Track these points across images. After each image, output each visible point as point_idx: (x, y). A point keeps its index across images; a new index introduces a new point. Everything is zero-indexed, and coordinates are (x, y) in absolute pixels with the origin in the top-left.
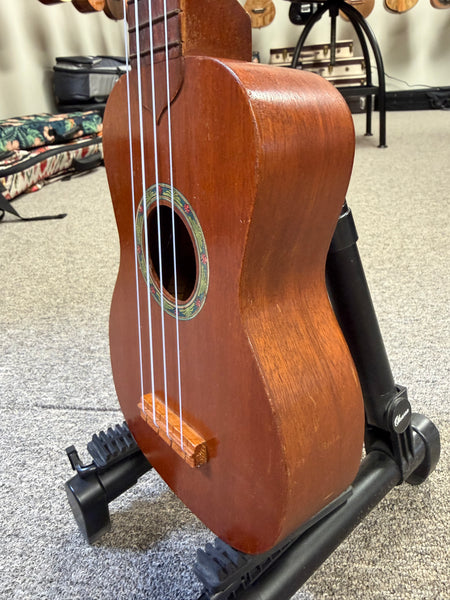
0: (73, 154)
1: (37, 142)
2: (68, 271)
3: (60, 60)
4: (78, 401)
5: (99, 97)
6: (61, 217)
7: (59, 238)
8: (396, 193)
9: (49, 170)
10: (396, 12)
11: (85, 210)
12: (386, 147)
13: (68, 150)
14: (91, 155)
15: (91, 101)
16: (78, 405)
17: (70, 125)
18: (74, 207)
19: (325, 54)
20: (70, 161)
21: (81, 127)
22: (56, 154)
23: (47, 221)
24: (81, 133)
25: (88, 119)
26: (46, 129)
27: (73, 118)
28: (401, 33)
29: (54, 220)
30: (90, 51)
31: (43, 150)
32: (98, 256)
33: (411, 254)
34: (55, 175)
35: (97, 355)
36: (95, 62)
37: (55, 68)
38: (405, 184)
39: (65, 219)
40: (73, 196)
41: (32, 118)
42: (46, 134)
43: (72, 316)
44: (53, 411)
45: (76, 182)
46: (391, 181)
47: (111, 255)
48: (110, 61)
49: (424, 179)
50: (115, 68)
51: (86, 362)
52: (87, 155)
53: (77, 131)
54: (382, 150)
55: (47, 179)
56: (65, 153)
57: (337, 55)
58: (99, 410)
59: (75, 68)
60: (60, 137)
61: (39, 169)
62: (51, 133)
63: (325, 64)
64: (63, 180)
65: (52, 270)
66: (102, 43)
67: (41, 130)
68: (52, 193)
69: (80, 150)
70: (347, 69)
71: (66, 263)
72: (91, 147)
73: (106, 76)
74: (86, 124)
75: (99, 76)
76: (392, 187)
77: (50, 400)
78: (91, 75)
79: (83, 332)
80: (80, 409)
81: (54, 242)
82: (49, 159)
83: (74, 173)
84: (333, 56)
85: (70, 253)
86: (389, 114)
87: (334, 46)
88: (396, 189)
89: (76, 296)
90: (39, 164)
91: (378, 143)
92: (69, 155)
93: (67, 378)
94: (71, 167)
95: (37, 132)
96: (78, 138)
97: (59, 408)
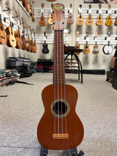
0: (10, 80)
1: (2, 77)
2: (9, 111)
3: (10, 58)
4: (12, 145)
5: (18, 66)
6: (6, 96)
7: (6, 102)
8: (84, 96)
9: (4, 83)
10: (85, 54)
11: (12, 95)
12: (83, 83)
13: (9, 79)
14: (14, 80)
15: (16, 67)
16: (12, 146)
17: (10, 73)
18: (9, 94)
19: (70, 61)
21: (13, 74)
22: (6, 80)
23: (3, 97)
24: (13, 75)
25: (15, 71)
26: (5, 74)
27: (11, 71)
29: (4, 97)
30: (17, 56)
31: (3, 79)
32: (16, 108)
33: (87, 111)
34: (5, 84)
35: (16, 134)
37: (8, 60)
38: (86, 93)
39: (7, 97)
40: (9, 90)
41: (1, 70)
42: (4, 75)
43: (10, 123)
44: (6, 148)
45: (10, 87)
46: (83, 92)
47: (19, 108)
48: (21, 58)
49: (90, 92)
50: (22, 60)
51: (14, 136)
52: (13, 80)
53: (12, 74)
54: (82, 84)
55: (3, 85)
56: (8, 79)
58: (17, 147)
59: (13, 60)
60: (8, 76)
61: (1, 83)
62: (5, 75)
63: (70, 63)
64: (7, 86)
65: (4, 111)
66: (20, 54)
67: (3, 74)
68: (4, 89)
69: (12, 79)
70: (75, 64)
71: (8, 109)
72: (15, 78)
73: (20, 62)
74: (14, 73)
75: (18, 62)
76: (84, 94)
77: (5, 145)
78: (17, 62)
79: (13, 128)
80: (13, 147)
81: (4, 103)
82: (4, 81)
83: (9, 84)
84: (72, 61)
85: (9, 106)
87: (72, 59)
88: (84, 95)
89: (11, 118)
90: (1, 82)
91: (81, 82)
92: (9, 80)
93: (9, 139)
94: (9, 83)
95: (2, 74)
97: (8, 147)
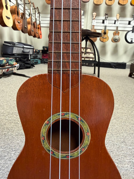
0: (4, 70)
3: (5, 42)
5: (16, 54)
10: (102, 42)
13: (2, 69)
14: (10, 71)
15: (14, 55)
17: (4, 62)
19: (83, 50)
20: (2, 72)
21: (8, 63)
24: (8, 64)
25: (11, 60)
27: (6, 59)
28: (104, 47)
30: (16, 40)
36: (16, 44)
37: (3, 44)
45: (3, 79)
48: (21, 44)
50: (22, 46)
52: (8, 71)
53: (7, 64)
56: (1, 70)
57: (87, 51)
59: (10, 45)
60: (0, 65)
63: (83, 53)
66: (20, 38)
69: (6, 69)
70: (89, 55)
72: (10, 69)
73: (19, 48)
74: (10, 62)
75: (17, 48)
78: (14, 47)
83: (3, 76)
84: (86, 51)
86: (101, 68)
87: (86, 48)
92: (2, 71)
94: (2, 74)
96: (6, 66)
